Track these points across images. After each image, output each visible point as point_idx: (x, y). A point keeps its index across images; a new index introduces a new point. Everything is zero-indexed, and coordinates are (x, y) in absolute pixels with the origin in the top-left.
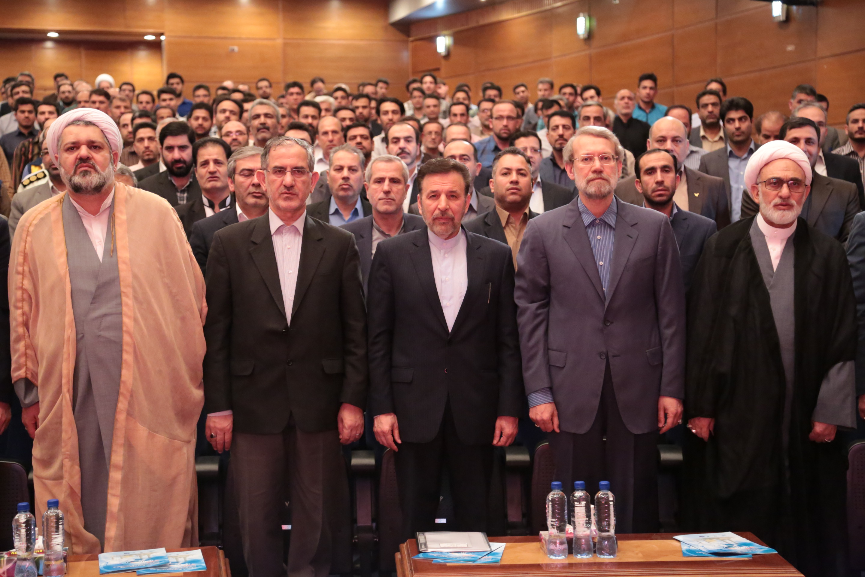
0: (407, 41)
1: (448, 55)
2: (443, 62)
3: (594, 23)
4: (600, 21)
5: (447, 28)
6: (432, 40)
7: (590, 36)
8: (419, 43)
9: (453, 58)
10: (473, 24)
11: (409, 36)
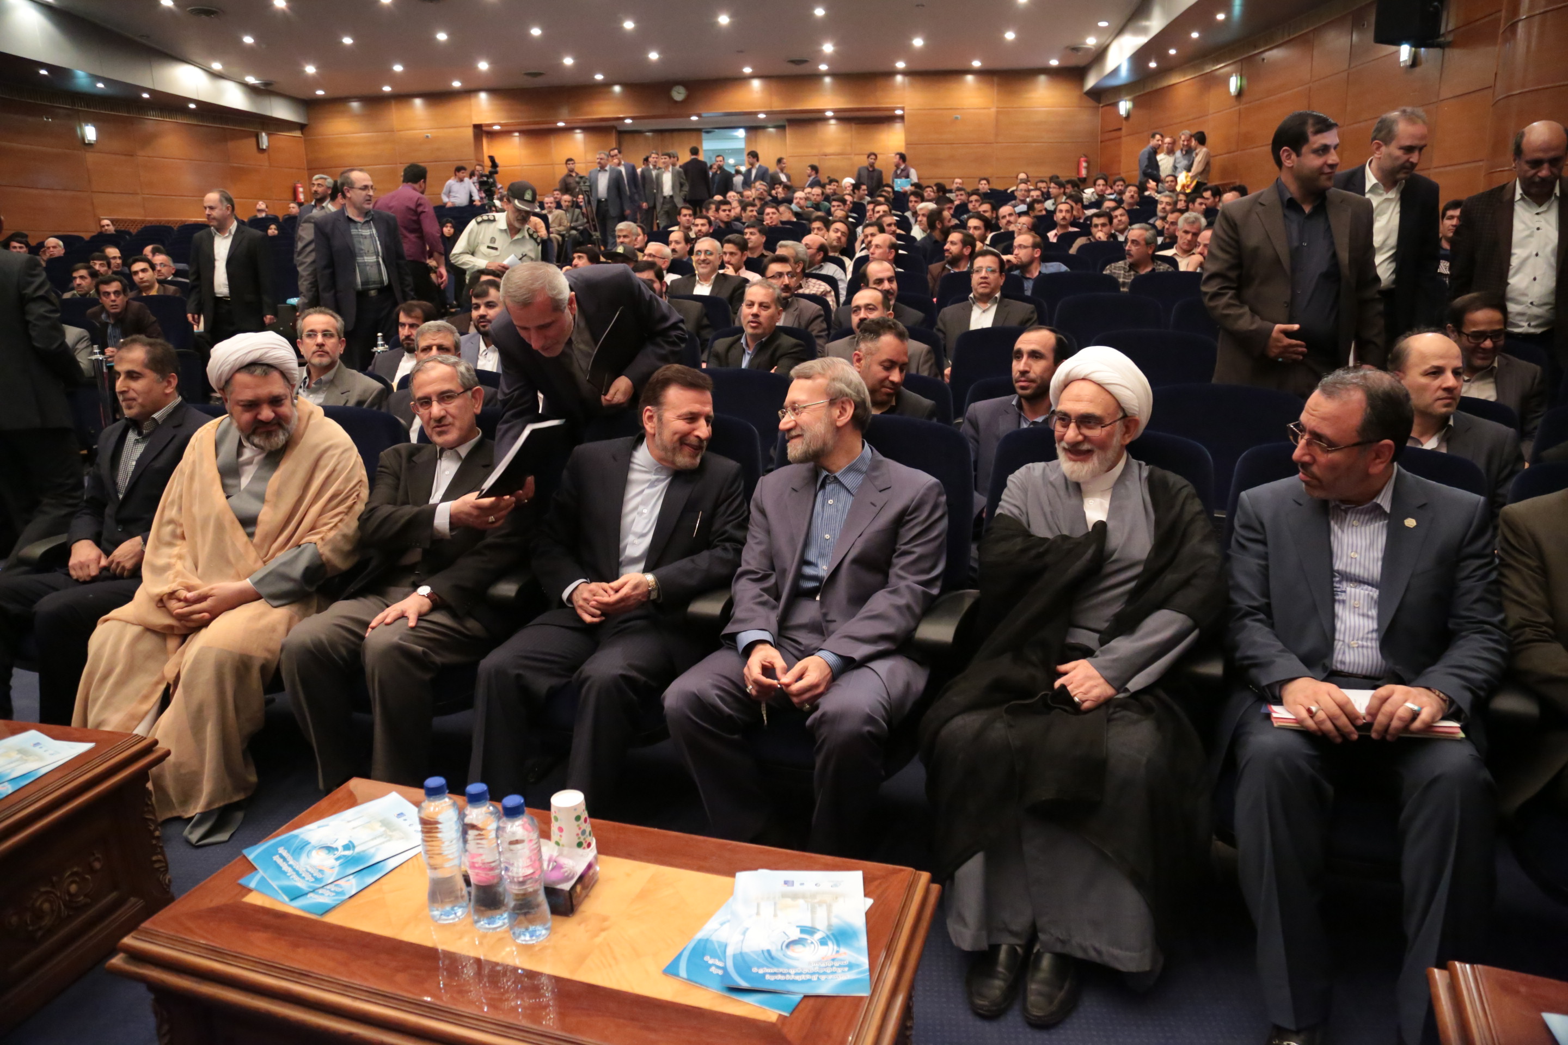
0: (1098, 107)
1: (1128, 117)
2: (1124, 122)
3: (1245, 82)
4: (1249, 79)
5: (1128, 94)
6: (1115, 105)
7: (1240, 93)
8: (1108, 108)
9: (1131, 120)
10: (1148, 90)
11: (1099, 102)
